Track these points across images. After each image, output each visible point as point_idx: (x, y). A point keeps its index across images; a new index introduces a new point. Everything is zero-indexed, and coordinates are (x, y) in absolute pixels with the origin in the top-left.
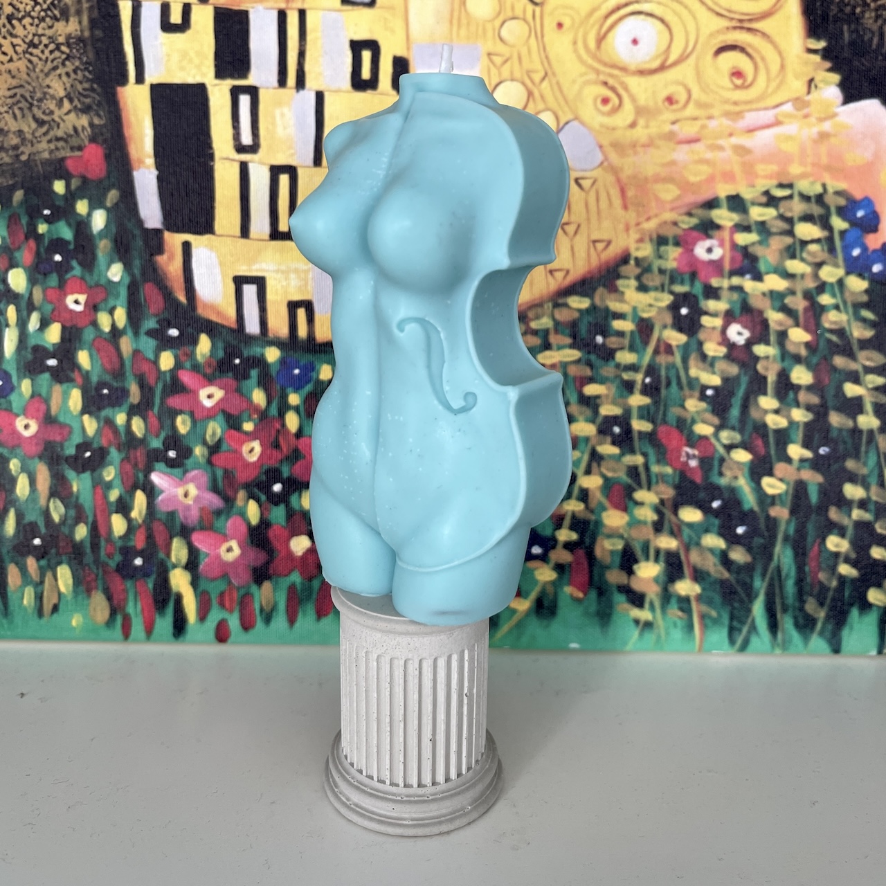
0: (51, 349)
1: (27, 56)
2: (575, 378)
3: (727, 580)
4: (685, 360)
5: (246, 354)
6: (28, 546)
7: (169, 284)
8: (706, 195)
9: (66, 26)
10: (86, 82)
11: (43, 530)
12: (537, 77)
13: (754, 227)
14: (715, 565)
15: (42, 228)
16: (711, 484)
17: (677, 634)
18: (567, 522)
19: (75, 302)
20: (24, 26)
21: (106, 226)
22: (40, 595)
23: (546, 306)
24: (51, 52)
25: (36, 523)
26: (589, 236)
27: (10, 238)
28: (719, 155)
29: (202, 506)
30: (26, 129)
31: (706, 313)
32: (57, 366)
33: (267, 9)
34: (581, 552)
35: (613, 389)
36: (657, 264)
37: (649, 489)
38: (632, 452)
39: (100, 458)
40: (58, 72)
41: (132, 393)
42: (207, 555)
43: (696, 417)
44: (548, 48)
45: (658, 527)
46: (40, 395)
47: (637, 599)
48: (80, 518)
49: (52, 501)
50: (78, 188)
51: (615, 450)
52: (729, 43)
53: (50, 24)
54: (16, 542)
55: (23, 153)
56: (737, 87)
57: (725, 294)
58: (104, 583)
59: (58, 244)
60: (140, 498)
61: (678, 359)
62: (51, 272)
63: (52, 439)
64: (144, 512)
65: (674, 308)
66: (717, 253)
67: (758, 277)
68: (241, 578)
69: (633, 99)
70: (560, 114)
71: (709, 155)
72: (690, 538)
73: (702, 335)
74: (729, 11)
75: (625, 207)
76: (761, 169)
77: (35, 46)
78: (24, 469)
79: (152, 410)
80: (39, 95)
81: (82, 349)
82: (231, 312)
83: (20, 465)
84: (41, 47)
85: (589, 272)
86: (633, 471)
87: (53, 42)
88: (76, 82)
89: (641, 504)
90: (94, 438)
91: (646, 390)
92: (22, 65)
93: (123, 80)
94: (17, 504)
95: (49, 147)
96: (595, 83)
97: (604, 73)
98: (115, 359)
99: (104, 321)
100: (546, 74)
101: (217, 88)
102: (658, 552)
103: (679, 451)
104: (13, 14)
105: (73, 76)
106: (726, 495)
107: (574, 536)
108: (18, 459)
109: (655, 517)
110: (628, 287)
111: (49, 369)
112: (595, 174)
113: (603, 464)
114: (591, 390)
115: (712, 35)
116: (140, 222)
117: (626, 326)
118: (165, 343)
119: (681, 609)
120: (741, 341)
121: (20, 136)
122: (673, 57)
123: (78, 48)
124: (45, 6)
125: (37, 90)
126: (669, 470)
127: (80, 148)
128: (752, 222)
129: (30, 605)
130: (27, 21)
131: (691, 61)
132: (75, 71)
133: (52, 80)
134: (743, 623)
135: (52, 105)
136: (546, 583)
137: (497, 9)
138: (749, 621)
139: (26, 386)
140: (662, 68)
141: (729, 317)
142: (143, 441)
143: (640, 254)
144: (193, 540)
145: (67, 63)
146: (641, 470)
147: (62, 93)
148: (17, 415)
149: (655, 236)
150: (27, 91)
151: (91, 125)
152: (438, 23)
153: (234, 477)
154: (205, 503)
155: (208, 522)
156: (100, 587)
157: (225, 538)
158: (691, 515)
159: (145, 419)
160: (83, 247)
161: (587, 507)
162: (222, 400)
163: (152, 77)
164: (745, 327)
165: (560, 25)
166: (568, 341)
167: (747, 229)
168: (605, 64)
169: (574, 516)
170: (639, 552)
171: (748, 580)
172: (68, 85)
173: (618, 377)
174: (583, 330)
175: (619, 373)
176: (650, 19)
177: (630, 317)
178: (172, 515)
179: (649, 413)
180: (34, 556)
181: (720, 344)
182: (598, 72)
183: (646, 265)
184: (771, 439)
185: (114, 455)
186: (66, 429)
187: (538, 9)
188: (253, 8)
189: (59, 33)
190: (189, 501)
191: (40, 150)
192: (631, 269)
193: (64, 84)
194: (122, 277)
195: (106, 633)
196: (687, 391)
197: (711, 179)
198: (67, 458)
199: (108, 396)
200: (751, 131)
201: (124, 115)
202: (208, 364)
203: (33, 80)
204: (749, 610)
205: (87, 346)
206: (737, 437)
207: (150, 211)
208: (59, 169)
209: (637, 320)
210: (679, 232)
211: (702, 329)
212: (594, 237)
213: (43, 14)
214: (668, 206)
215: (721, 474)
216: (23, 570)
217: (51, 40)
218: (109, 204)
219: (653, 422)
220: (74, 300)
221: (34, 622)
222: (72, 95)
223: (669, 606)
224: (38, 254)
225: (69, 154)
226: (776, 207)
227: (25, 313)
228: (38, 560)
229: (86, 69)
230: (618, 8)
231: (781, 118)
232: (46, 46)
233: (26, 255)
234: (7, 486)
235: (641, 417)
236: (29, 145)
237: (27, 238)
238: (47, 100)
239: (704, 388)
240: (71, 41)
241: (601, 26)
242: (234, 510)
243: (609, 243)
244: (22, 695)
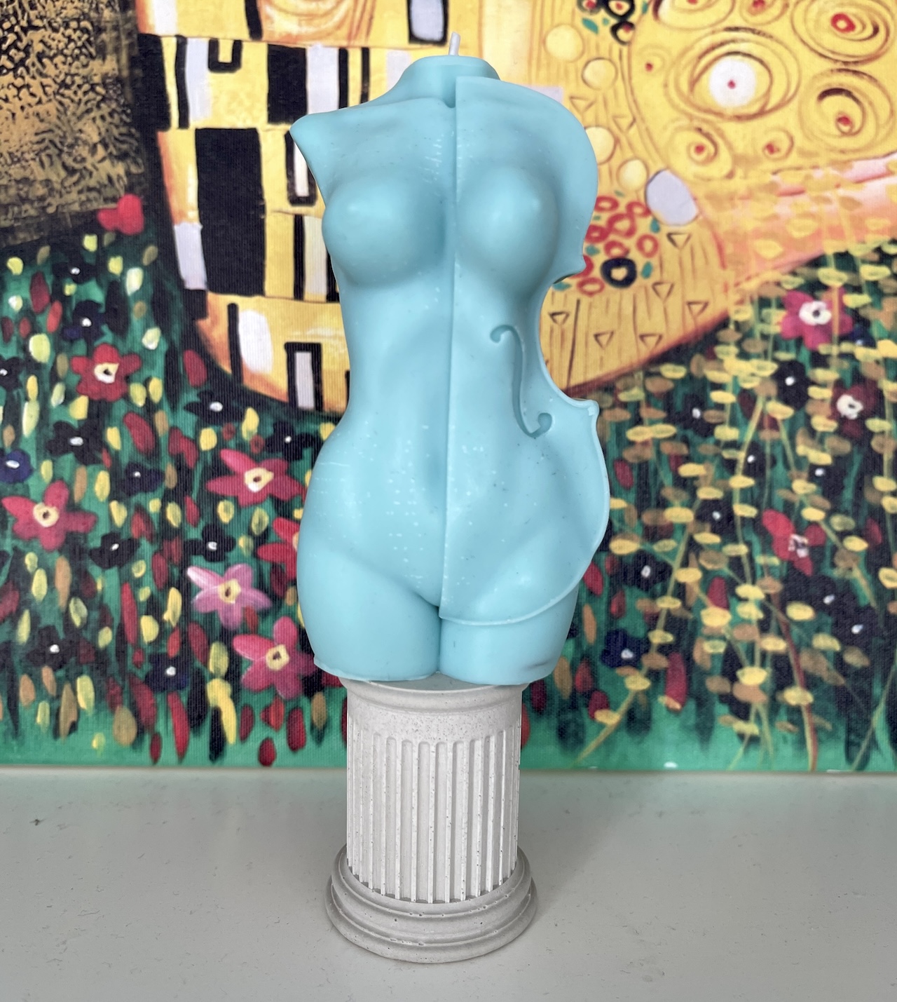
0: (76, 425)
1: (58, 97)
2: (669, 457)
3: (844, 688)
4: (792, 437)
5: (298, 431)
6: (44, 654)
7: (211, 351)
8: (811, 252)
9: (101, 65)
10: (123, 126)
11: (62, 635)
12: (625, 122)
13: (865, 288)
14: (828, 669)
15: (70, 289)
16: (823, 576)
17: (788, 751)
18: (661, 622)
19: (105, 372)
20: (56, 65)
21: (143, 286)
22: (56, 711)
23: (636, 376)
24: (85, 93)
25: (54, 627)
26: (683, 297)
27: (32, 300)
28: (825, 208)
29: (245, 606)
30: (54, 178)
31: (814, 383)
32: (83, 445)
33: (326, 47)
34: (678, 657)
35: (713, 469)
36: (759, 328)
37: (754, 583)
38: (735, 540)
39: (129, 550)
40: (92, 115)
41: (167, 476)
42: (250, 663)
43: (806, 501)
44: (636, 92)
45: (764, 626)
46: (62, 479)
47: (741, 710)
48: (104, 621)
49: (72, 601)
50: (112, 244)
51: (716, 539)
52: (835, 86)
53: (85, 62)
54: (30, 649)
55: (49, 205)
56: (844, 134)
57: (834, 362)
58: (131, 697)
59: (87, 308)
60: (174, 597)
61: (783, 435)
62: (77, 339)
63: (74, 529)
64: (179, 613)
65: (779, 376)
66: (825, 317)
67: (871, 343)
68: (291, 688)
69: (730, 147)
70: (650, 163)
71: (814, 208)
72: (800, 638)
73: (810, 408)
74: (833, 52)
75: (723, 265)
76: (872, 223)
77: (68, 87)
78: (41, 564)
79: (190, 496)
80: (70, 140)
81: (111, 426)
82: (283, 384)
83: (36, 560)
84: (74, 87)
85: (684, 338)
86: (735, 562)
87: (87, 82)
88: (112, 126)
89: (745, 600)
90: (122, 528)
91: (749, 470)
92: (52, 107)
93: (165, 123)
94: (32, 605)
95: (80, 199)
96: (689, 129)
97: (697, 118)
98: (150, 438)
99: (137, 394)
100: (634, 120)
101: (270, 133)
102: (764, 654)
103: (786, 540)
104: (43, 52)
105: (109, 119)
106: (840, 590)
107: (670, 638)
108: (35, 552)
109: (761, 615)
110: (728, 353)
111: (74, 448)
112: (688, 229)
113: (703, 555)
114: (688, 470)
115: (815, 77)
116: (180, 282)
117: (726, 397)
118: (207, 418)
119: (791, 721)
120: (852, 414)
121: (47, 186)
122: (774, 100)
123: (115, 88)
124: (79, 44)
125: (68, 135)
126: (775, 561)
127: (115, 199)
128: (863, 282)
129: (44, 723)
130: (59, 59)
131: (794, 105)
132: (111, 114)
133: (85, 124)
134: (862, 737)
135: (83, 151)
136: (637, 693)
137: (581, 48)
138: (869, 733)
139: (46, 468)
140: (762, 113)
141: (840, 388)
142: (179, 532)
143: (741, 317)
144: (234, 645)
145: (103, 105)
146: (745, 561)
147: (96, 138)
148: (35, 502)
149: (756, 298)
150: (57, 135)
151: (128, 173)
152: (515, 63)
153: (282, 571)
154: (249, 603)
155: (253, 624)
156: (126, 702)
157: (272, 643)
158: (800, 612)
159: (182, 506)
160: (115, 310)
161: (684, 605)
162: (270, 484)
163: (198, 120)
164: (857, 398)
165: (649, 66)
166: (662, 414)
167: (857, 289)
168: (699, 109)
169: (669, 612)
170: (742, 655)
171: (866, 686)
172: (103, 130)
173: (718, 455)
174: (678, 403)
175: (718, 450)
176: (747, 60)
177: (730, 387)
178: (211, 616)
179: (752, 496)
180: (50, 666)
181: (830, 418)
182: (691, 118)
183: (747, 329)
184: (889, 525)
185: (146, 547)
186: (90, 518)
187: (625, 49)
188: (311, 46)
189: (95, 71)
190: (231, 601)
191: (70, 201)
192: (730, 334)
193: (99, 128)
194: (159, 344)
195: (132, 756)
196: (794, 471)
197: (817, 234)
198: (91, 551)
199: (140, 479)
200: (860, 181)
201: (164, 162)
202: (256, 443)
203: (63, 124)
204: (868, 722)
205: (117, 422)
206: (851, 523)
207: (193, 270)
208: (90, 223)
209: (738, 391)
210: (782, 293)
211: (810, 401)
212: (691, 297)
213: (77, 51)
214: (770, 265)
215: (833, 565)
216: (37, 682)
217: (85, 81)
218: (146, 261)
219: (757, 505)
220: (104, 370)
221: (49, 744)
222: (107, 140)
223: (778, 718)
224: (64, 318)
225: (102, 206)
226: (889, 266)
227: (47, 386)
228: (55, 670)
229: (124, 112)
230: (713, 48)
231: (892, 168)
232: (79, 86)
233: (50, 319)
234: (21, 584)
235: (744, 501)
236: (58, 196)
237: (52, 301)
238: (78, 145)
239: (814, 467)
240: (108, 81)
241: (695, 67)
242: (283, 610)
243: (706, 305)
244: (37, 822)
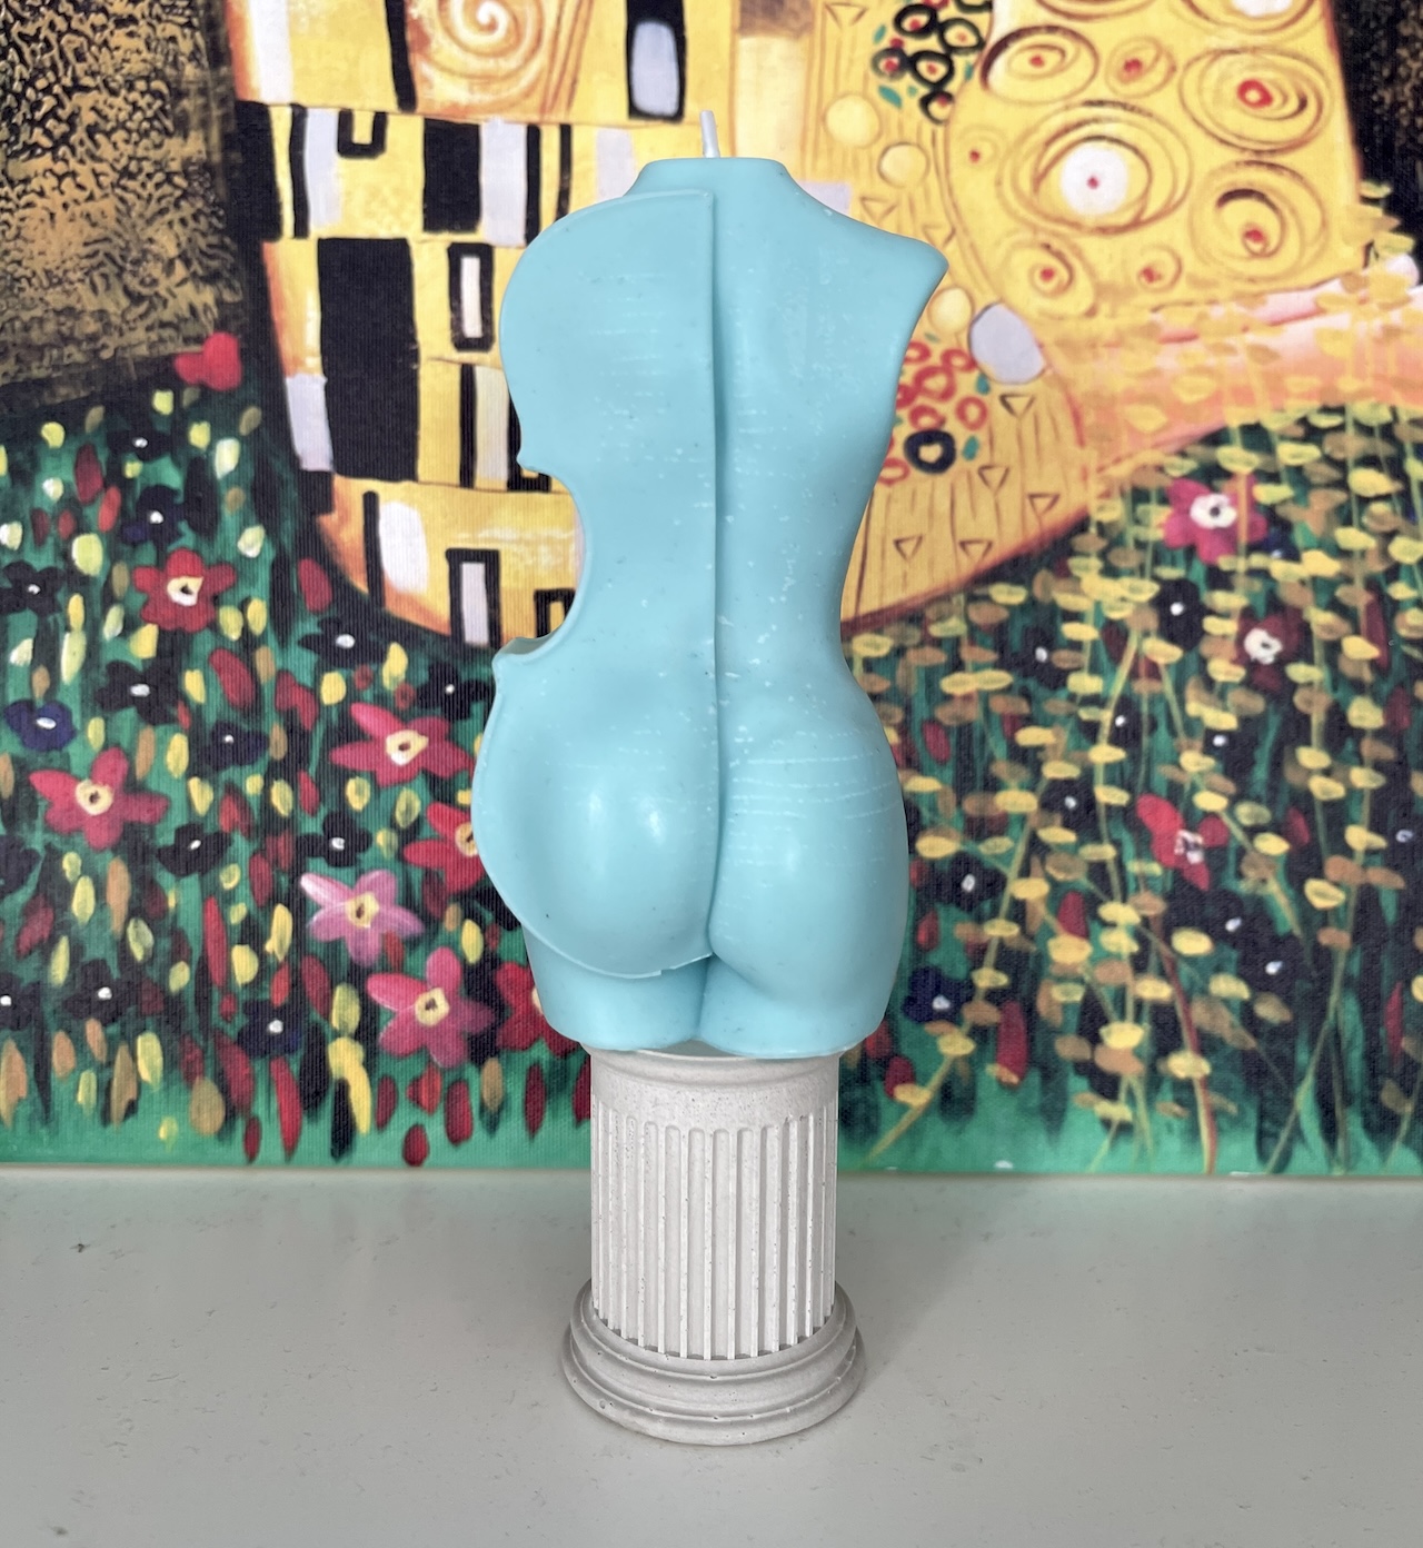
0: (139, 667)
1: (118, 191)
2: (1003, 717)
3: (1254, 1052)
4: (1179, 689)
5: (464, 676)
6: (89, 1001)
7: (339, 561)
8: (1207, 424)
9: (182, 146)
10: (213, 234)
11: (115, 974)
12: (939, 236)
13: (1284, 475)
14: (1232, 1026)
15: (132, 469)
16: (1225, 891)
17: (1173, 1144)
18: (991, 957)
19: (183, 590)
20: (115, 144)
21: (238, 466)
22: (105, 1085)
23: (954, 600)
24: (158, 186)
25: (104, 961)
26: (1023, 486)
27: (78, 484)
28: (1228, 361)
29: (385, 932)
30: (111, 308)
31: (1211, 612)
32: (149, 696)
33: (510, 122)
34: (1014, 1007)
35: (1065, 735)
36: (1133, 532)
37: (1124, 900)
38: (1097, 839)
39: (217, 849)
40: (168, 217)
41: (273, 742)
42: (392, 1015)
43: (1198, 781)
44: (957, 191)
45: (1139, 964)
46: (118, 745)
47: (1107, 1086)
48: (178, 952)
49: (132, 924)
50: (194, 405)
51: (1069, 837)
52: (1241, 186)
53: (157, 141)
54: (69, 993)
55: (104, 347)
56: (1254, 255)
57: (1241, 581)
58: (216, 1063)
59: (157, 496)
60: (282, 918)
61: (1167, 686)
62: (143, 541)
63: (135, 818)
64: (288, 941)
65: (1161, 603)
66: (1227, 517)
67: (1293, 555)
68: (449, 1054)
69: (1091, 272)
70: (977, 295)
71: (1212, 361)
72: (1192, 983)
73: (1205, 648)
74: (1240, 137)
75: (1081, 442)
76: (1295, 383)
77: (132, 176)
78: (86, 870)
79: (306, 770)
80: (134, 254)
81: (192, 669)
82: (443, 608)
83: (80, 862)
84: (142, 177)
85: (1024, 546)
86: (1098, 870)
87: (161, 170)
88: (197, 234)
89: (1112, 925)
90: (206, 817)
91: (1118, 738)
92: (109, 205)
93: (274, 231)
94: (73, 928)
95: (149, 338)
96: (1031, 245)
97: (1044, 230)
98: (248, 685)
99: (230, 622)
100: (953, 232)
101: (426, 246)
102: (1139, 1004)
103: (1172, 838)
104: (96, 124)
105: (192, 224)
106: (1249, 911)
107: (1003, 980)
108: (77, 852)
109: (1135, 948)
110: (1087, 569)
111: (136, 700)
112: (1030, 388)
113: (1051, 859)
114: (1029, 737)
115: (1213, 174)
116: (294, 460)
117: (1085, 632)
118: (331, 658)
119: (1179, 1101)
120: (1267, 657)
121: (101, 320)
122: (1154, 205)
123: (201, 180)
124: (150, 113)
125: (131, 245)
126: (1155, 869)
127: (199, 340)
128: (1281, 467)
129: (88, 1103)
130: (120, 136)
131: (1182, 214)
132: (195, 217)
133: (157, 230)
134: (1280, 1124)
135: (155, 270)
136: (956, 1060)
137: (877, 128)
138: (1291, 1118)
139: (95, 730)
140: (1136, 224)
141: (1248, 619)
142: (289, 823)
143: (1106, 517)
144: (369, 988)
145: (183, 203)
146: (1112, 868)
147: (173, 251)
148: (79, 779)
149: (1128, 489)
150: (115, 247)
151: (220, 302)
152: (782, 149)
153: (440, 881)
154: (391, 926)
155: (397, 958)
156: (210, 1071)
157: (424, 985)
158: (1192, 943)
159: (294, 785)
160: (199, 500)
161: (1024, 931)
162: (423, 753)
163: (320, 226)
164: (1273, 634)
165: (975, 155)
166: (992, 656)
167: (1272, 477)
168: (1047, 217)
169: (1002, 943)
170: (1108, 1006)
171: (1286, 1051)
172: (183, 239)
173: (1073, 715)
174: (1015, 639)
175: (1074, 708)
176: (1116, 148)
177: (1090, 617)
178: (334, 946)
179: (1122, 774)
180: (98, 1018)
181: (1235, 662)
182: (1035, 229)
183: (1115, 534)
184: (1320, 818)
185: (241, 845)
186: (160, 802)
187: (940, 130)
188: (486, 121)
189: (172, 155)
190: (365, 924)
191: (133, 342)
192: (1091, 541)
193: (177, 237)
194: (262, 550)
195: (218, 1151)
196: (1183, 739)
197: (1216, 399)
198: (159, 850)
199: (234, 746)
200: (1277, 323)
201: (273, 286)
202: (404, 696)
203: (126, 230)
204: (1289, 1103)
205: (200, 663)
206: (1265, 814)
207: (312, 442)
208: (163, 373)
209: (1101, 623)
210: (1167, 483)
211: (1206, 639)
212: (1034, 487)
213: (146, 125)
214: (1148, 441)
215: (1240, 875)
216: (79, 1043)
217: (158, 167)
218: (244, 430)
219: (1127, 786)
220: (181, 587)
221: (94, 1134)
222: (189, 254)
223: (1159, 1097)
224: (123, 511)
225: (180, 348)
226: (1319, 443)
227: (97, 609)
228: (105, 1025)
229: (214, 213)
230: (1066, 130)
231: (1323, 304)
232: (149, 176)
233: (103, 512)
234: (57, 899)
235: (1110, 782)
236: (116, 334)
237: (106, 486)
238: (147, 262)
239: (1211, 734)
240: (191, 168)
241: (1040, 158)
242: (441, 938)
243: (1056, 498)
244: (81, 1247)
